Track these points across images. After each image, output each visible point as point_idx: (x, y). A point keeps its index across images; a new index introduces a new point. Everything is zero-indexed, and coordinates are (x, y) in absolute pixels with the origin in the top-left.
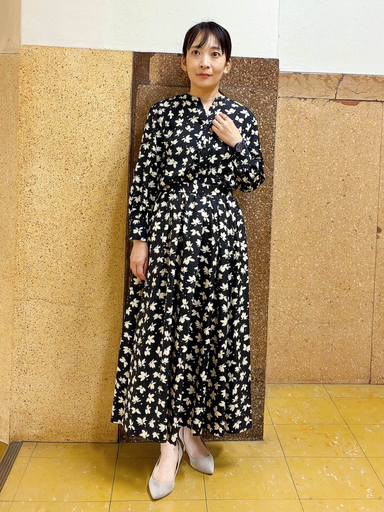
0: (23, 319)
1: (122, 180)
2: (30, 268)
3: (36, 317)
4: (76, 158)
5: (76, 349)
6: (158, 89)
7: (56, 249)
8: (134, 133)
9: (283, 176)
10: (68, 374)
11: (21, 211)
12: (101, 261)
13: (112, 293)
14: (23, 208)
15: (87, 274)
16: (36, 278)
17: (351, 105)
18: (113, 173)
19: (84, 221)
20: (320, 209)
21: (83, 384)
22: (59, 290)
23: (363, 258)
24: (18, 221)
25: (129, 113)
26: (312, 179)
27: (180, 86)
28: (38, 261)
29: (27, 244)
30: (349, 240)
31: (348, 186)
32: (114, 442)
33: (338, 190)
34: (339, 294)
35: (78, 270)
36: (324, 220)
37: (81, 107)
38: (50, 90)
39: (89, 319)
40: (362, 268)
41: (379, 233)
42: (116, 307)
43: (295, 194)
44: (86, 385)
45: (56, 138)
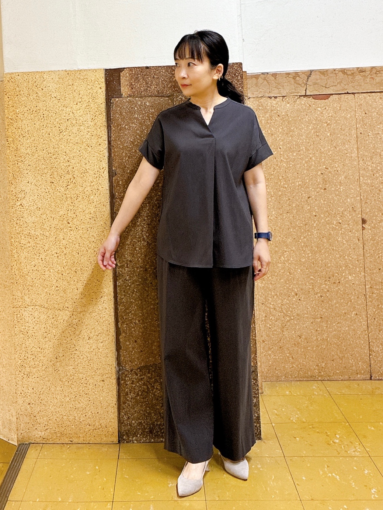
0: (23, 325)
1: (103, 189)
2: (26, 277)
3: (34, 323)
4: (60, 171)
5: (73, 352)
6: (130, 101)
8: (111, 144)
10: (67, 377)
11: (14, 224)
12: (90, 268)
13: (102, 297)
14: (16, 221)
15: (78, 280)
16: (32, 286)
17: (323, 99)
18: (94, 183)
19: (71, 230)
20: (301, 204)
21: (82, 386)
22: (53, 296)
23: (350, 250)
24: (12, 234)
25: (105, 126)
26: (290, 175)
27: (151, 96)
28: (33, 270)
29: (21, 255)
30: (334, 233)
31: (327, 179)
32: (114, 442)
33: (317, 184)
34: (329, 287)
35: (69, 277)
36: (306, 214)
37: (61, 124)
38: (33, 111)
39: (82, 323)
40: (350, 260)
41: (365, 224)
42: (107, 310)
43: (275, 191)
44: (85, 387)
45: (40, 155)
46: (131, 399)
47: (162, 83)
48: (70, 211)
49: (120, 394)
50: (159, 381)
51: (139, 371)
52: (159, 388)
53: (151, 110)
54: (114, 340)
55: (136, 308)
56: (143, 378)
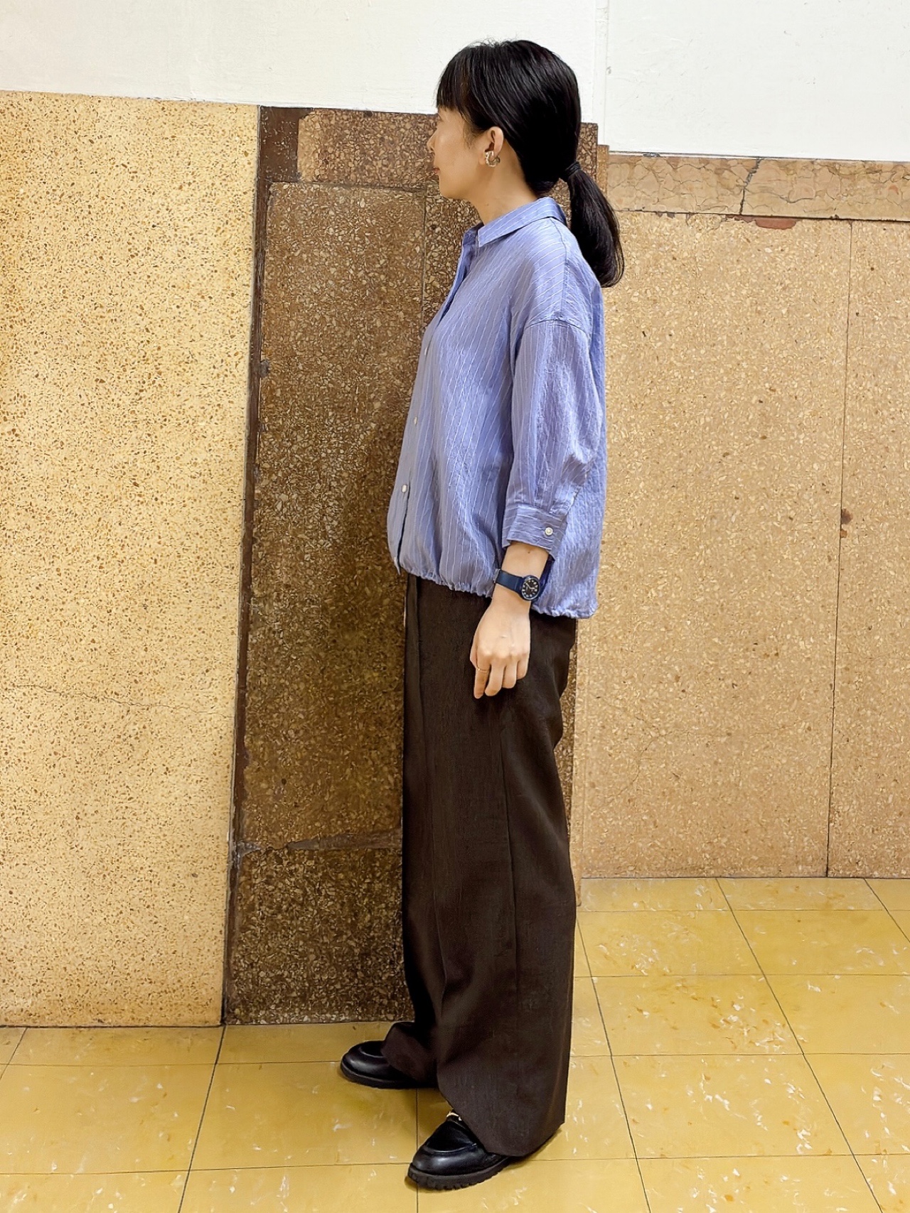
1: (229, 405)
2: (14, 614)
3: (26, 730)
4: (121, 352)
5: (121, 805)
6: (319, 192)
7: (73, 569)
8: (261, 295)
9: (622, 393)
10: (103, 864)
12: (182, 597)
13: (207, 671)
15: (149, 627)
16: (28, 637)
17: (777, 229)
18: (210, 389)
19: (142, 503)
20: (707, 469)
21: (139, 887)
22: (80, 664)
23: (808, 582)
25: (250, 249)
26: (688, 399)
27: (372, 185)
28: (32, 597)
29: (5, 557)
30: (774, 541)
31: (771, 414)
32: (211, 1025)
33: (748, 423)
34: (753, 666)
35: (128, 618)
36: (715, 493)
37: (135, 236)
38: (62, 195)
39: (152, 733)
40: (807, 605)
41: (846, 524)
42: (217, 704)
43: (650, 434)
44: (147, 889)
45: (74, 308)
46: (262, 919)
47: (401, 154)
48: (141, 454)
49: (234, 908)
50: (334, 878)
51: (286, 851)
52: (334, 893)
53: (368, 220)
54: (230, 777)
55: (291, 699)
56: (296, 870)
